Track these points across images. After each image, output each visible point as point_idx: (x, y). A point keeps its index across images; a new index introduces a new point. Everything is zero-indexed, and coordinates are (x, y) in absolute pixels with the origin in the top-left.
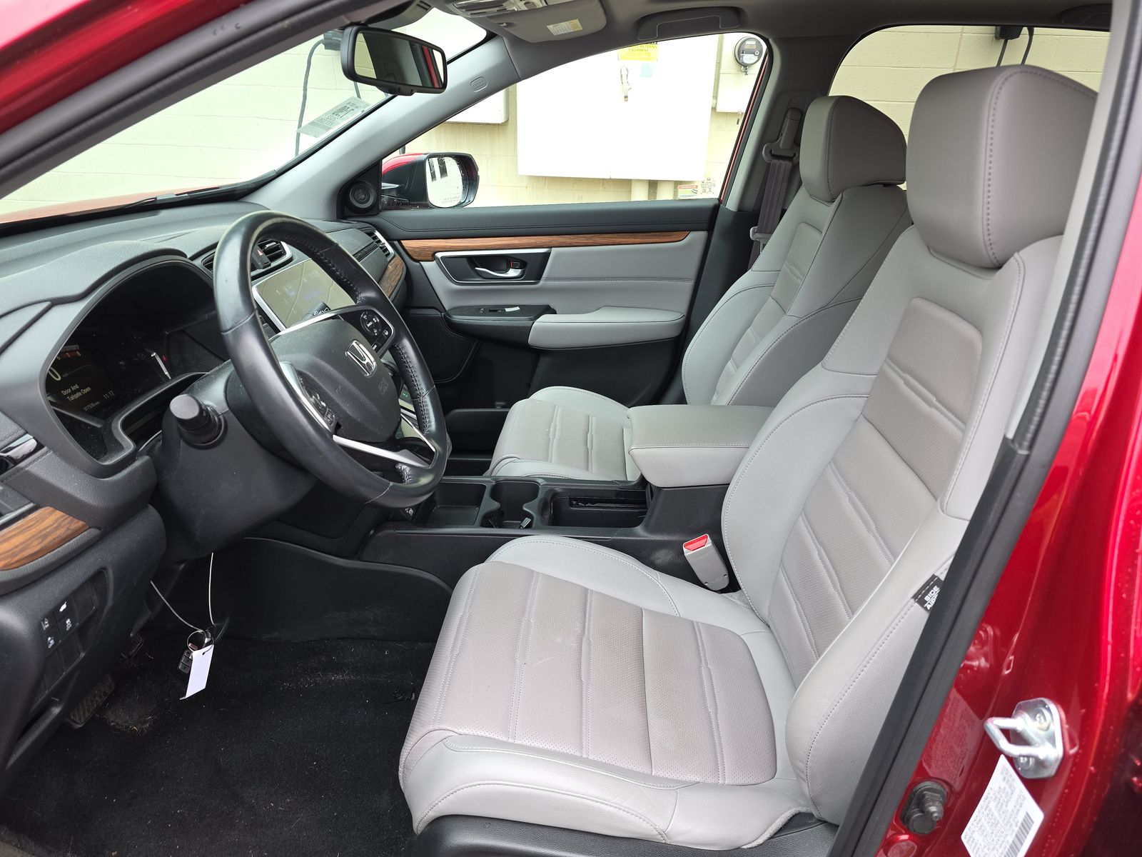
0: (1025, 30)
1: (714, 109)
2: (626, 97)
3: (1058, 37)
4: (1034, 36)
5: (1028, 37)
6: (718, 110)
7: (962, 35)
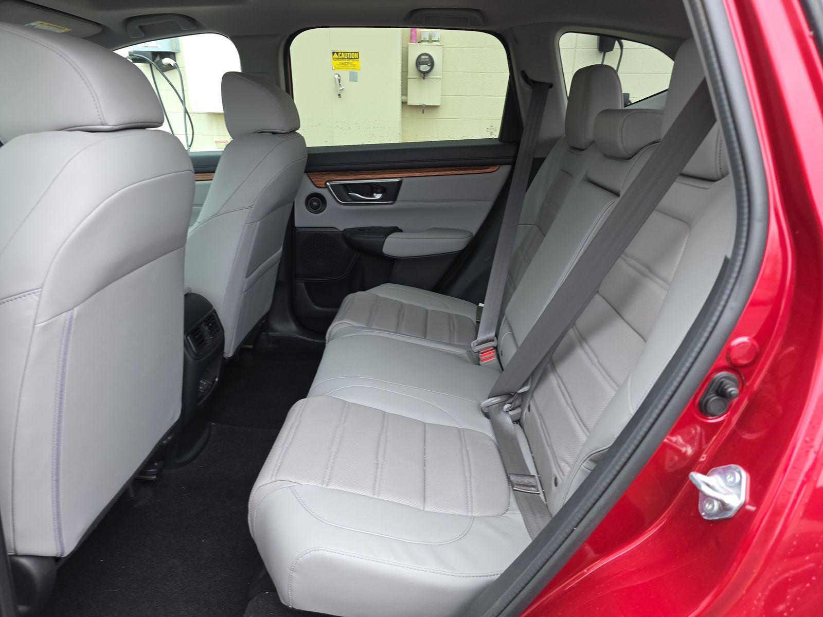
0: (617, 44)
1: (404, 103)
2: (339, 95)
3: (643, 50)
4: (623, 50)
5: (620, 50)
6: (409, 103)
7: (575, 50)
